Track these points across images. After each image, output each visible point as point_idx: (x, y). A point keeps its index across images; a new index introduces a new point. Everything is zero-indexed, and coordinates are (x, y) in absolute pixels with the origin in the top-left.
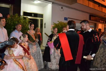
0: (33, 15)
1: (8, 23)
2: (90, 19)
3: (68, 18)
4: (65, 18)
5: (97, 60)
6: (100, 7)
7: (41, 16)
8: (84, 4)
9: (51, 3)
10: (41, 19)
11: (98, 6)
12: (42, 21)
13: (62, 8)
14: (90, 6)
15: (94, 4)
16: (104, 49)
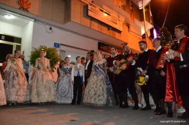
0: (3, 37)
3: (61, 44)
4: (55, 44)
6: (111, 31)
8: (82, 24)
9: (33, 20)
10: (17, 45)
11: (107, 29)
12: (19, 48)
13: (51, 29)
14: (93, 28)
15: (100, 25)
16: (97, 77)
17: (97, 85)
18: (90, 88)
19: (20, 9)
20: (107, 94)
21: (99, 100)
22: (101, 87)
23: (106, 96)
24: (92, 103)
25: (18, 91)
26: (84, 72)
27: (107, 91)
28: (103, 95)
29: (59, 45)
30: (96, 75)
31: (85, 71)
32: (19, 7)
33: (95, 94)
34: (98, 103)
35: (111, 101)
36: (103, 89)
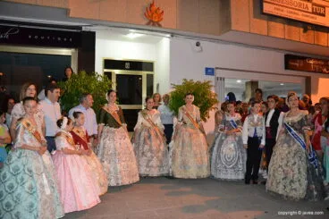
0: (127, 65)
1: (66, 91)
2: (287, 67)
3: (217, 68)
4: (207, 69)
5: (276, 174)
7: (150, 66)
8: (252, 31)
9: (168, 35)
10: (148, 75)
11: (302, 30)
12: (150, 78)
13: (198, 44)
14: (273, 35)
15: (287, 27)
16: (289, 146)
17: (288, 162)
18: (277, 166)
19: (148, 24)
20: (308, 179)
21: (292, 189)
22: (296, 166)
23: (305, 182)
24: (280, 193)
25: (149, 161)
26: (264, 129)
27: (308, 174)
28: (299, 181)
29: (213, 69)
30: (288, 142)
31: (266, 128)
32: (147, 21)
33: (285, 178)
34: (291, 195)
35: (315, 193)
36: (299, 169)
